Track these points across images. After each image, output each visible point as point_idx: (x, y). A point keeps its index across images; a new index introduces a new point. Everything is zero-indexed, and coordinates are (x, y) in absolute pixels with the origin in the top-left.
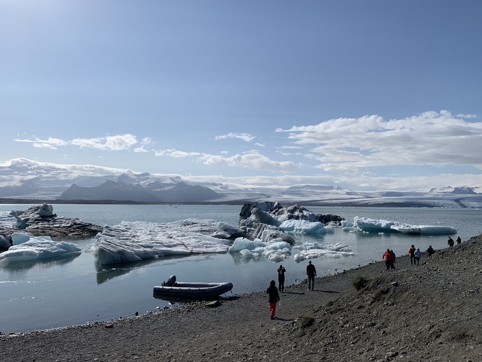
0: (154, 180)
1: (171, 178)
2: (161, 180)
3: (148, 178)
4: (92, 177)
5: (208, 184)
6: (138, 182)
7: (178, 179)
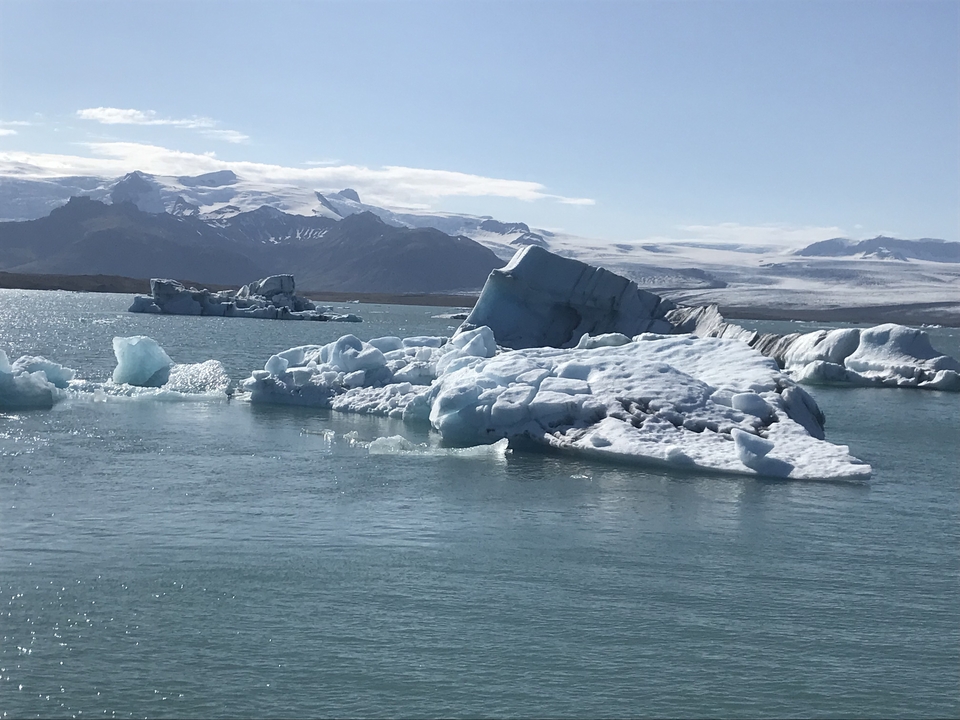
0: (254, 202)
1: (319, 196)
2: (283, 202)
3: (232, 194)
4: (15, 182)
5: (470, 224)
6: (195, 208)
7: (349, 202)
